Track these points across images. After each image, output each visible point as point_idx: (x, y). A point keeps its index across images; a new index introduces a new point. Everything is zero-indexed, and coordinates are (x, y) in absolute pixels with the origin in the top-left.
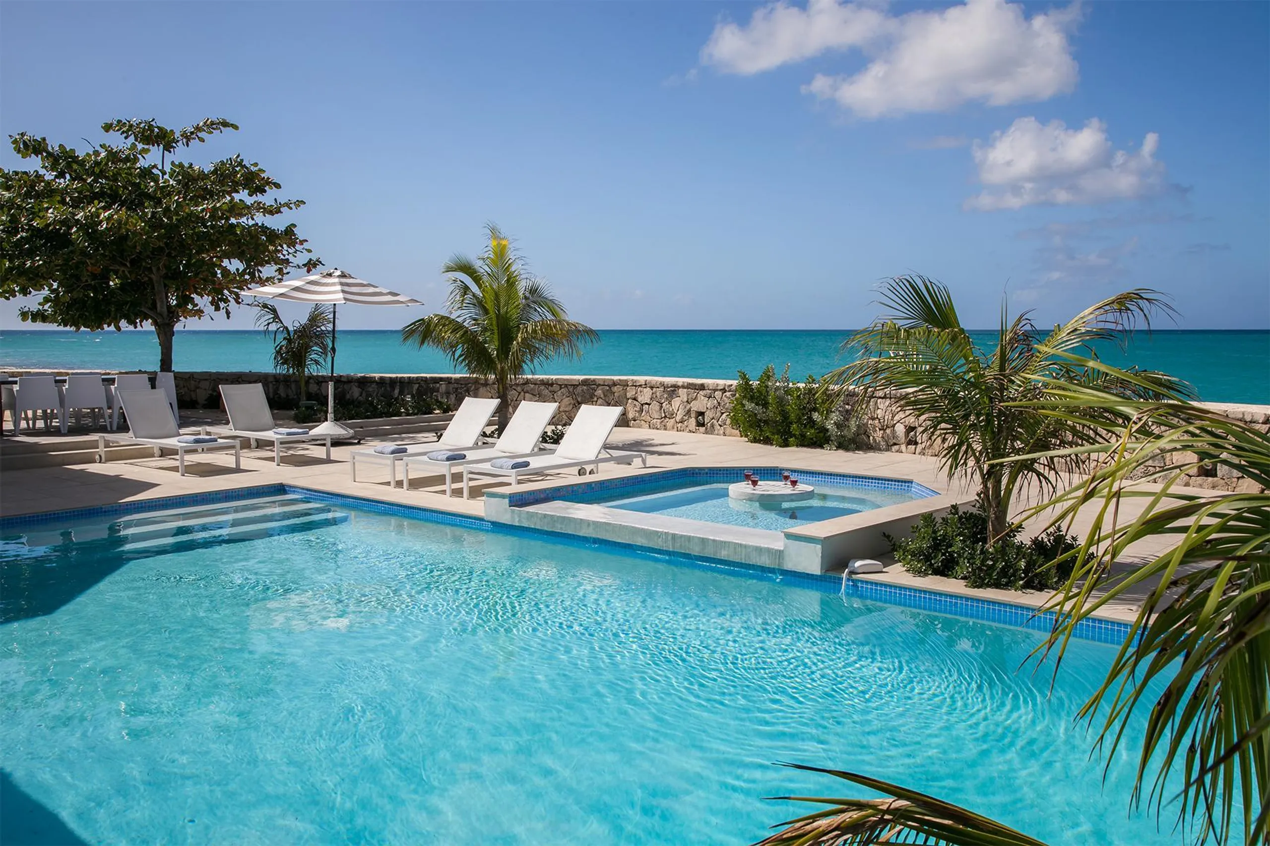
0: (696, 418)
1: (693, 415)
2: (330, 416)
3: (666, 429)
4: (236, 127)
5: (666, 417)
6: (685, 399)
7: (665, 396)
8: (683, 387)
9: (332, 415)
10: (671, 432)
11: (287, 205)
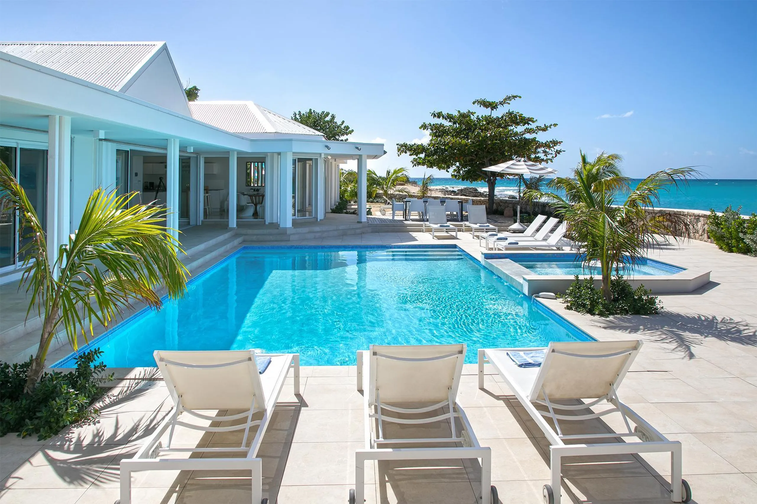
0: (707, 234)
1: (706, 232)
2: (518, 221)
3: (695, 239)
4: (520, 97)
5: (695, 232)
6: (703, 223)
7: (695, 221)
8: (702, 216)
9: (519, 220)
10: (697, 241)
11: (550, 126)
